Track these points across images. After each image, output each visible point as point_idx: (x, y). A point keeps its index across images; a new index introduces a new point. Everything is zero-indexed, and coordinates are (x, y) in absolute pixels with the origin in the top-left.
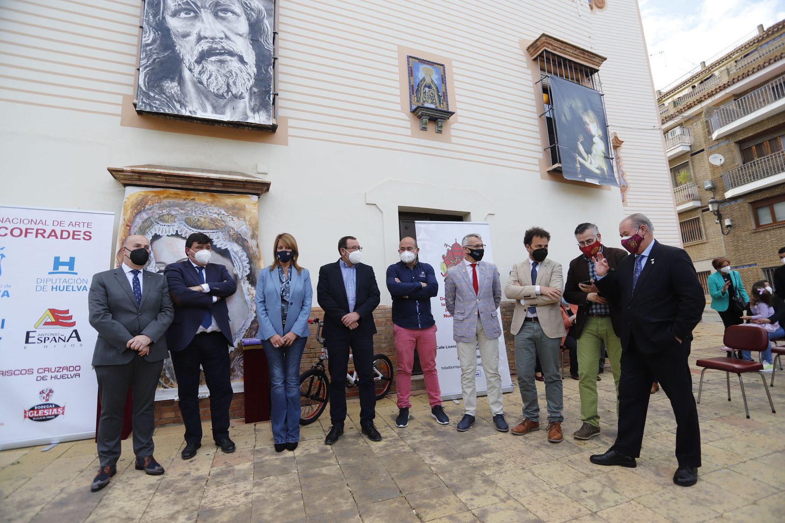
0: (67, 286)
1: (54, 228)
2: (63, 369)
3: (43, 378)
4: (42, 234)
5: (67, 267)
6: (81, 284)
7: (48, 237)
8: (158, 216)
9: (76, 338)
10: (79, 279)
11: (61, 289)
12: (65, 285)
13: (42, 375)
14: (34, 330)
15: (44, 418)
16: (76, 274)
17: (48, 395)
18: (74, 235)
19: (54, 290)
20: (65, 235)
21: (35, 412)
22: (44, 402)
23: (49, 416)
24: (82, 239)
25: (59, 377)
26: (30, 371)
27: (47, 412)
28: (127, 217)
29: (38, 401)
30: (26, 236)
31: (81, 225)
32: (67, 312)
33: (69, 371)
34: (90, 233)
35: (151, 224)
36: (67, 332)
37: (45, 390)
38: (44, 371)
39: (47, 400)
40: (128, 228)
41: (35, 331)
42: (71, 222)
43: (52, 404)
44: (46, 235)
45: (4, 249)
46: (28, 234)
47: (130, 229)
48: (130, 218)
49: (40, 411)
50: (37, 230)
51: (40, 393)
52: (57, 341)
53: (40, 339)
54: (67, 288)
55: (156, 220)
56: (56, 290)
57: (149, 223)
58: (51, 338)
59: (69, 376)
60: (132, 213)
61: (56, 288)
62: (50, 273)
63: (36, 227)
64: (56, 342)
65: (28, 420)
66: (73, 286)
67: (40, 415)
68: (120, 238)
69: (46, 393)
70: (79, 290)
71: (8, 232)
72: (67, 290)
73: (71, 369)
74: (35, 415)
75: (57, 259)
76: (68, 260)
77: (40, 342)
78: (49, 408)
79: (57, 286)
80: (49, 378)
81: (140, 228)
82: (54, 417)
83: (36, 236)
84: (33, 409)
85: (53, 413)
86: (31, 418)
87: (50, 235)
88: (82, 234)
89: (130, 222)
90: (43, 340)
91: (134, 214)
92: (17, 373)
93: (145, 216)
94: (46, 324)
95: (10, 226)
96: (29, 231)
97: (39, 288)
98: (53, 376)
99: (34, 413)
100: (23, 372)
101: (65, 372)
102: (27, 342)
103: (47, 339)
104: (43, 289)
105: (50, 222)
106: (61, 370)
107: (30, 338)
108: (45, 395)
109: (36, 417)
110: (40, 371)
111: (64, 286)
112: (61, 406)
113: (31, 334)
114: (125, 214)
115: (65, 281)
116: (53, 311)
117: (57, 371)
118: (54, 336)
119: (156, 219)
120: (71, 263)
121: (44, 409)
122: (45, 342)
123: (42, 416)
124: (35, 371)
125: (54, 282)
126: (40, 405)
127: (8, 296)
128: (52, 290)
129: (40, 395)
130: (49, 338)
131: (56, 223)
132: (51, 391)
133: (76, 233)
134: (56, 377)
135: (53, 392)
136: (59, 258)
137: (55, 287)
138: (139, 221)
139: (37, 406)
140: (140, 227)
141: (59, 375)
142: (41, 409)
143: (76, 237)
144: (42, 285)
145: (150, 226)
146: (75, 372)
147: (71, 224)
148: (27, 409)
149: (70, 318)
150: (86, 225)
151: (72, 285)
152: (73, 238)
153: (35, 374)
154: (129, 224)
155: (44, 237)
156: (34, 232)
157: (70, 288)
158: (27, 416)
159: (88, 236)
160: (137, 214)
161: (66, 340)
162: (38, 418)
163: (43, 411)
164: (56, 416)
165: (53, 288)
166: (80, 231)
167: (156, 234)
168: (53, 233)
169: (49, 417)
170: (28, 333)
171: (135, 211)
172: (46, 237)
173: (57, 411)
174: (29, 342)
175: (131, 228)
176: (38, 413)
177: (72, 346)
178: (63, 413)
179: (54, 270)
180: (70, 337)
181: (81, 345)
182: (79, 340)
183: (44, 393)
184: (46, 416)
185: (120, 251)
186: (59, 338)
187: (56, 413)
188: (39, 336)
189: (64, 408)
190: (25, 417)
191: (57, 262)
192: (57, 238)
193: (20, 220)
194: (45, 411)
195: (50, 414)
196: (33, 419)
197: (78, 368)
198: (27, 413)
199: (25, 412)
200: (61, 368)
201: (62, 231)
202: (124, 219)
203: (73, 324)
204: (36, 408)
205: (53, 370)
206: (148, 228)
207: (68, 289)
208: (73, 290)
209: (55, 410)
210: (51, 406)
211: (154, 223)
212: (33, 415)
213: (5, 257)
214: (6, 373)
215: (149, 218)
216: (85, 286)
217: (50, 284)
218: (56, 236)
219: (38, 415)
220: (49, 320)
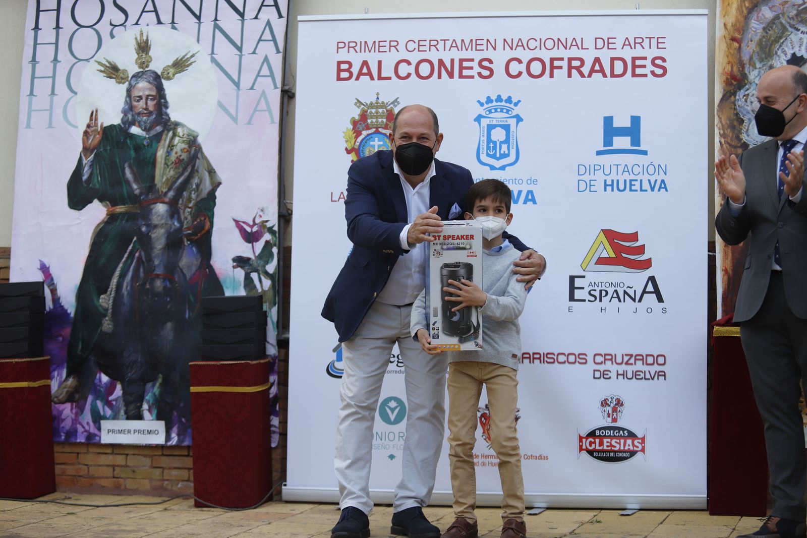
0: (631, 181)
1: (598, 54)
2: (636, 360)
3: (604, 375)
4: (578, 69)
5: (627, 140)
6: (656, 176)
7: (590, 76)
8: (795, 12)
9: (654, 295)
10: (651, 164)
11: (621, 187)
12: (628, 177)
13: (602, 368)
14: (582, 273)
15: (612, 455)
16: (645, 153)
17: (614, 410)
18: (634, 68)
19: (609, 188)
20: (619, 66)
21: (597, 441)
22: (608, 422)
23: (620, 451)
24: (650, 75)
25: (630, 376)
26: (581, 358)
27: (617, 445)
28: (731, 20)
29: (599, 420)
30: (552, 76)
31: (646, 43)
32: (634, 237)
33: (647, 364)
34: (664, 60)
35: (783, 33)
36: (636, 280)
37: (610, 400)
38: (605, 360)
39: (615, 420)
40: (736, 45)
41: (584, 277)
42: (627, 38)
43: (623, 429)
44: (586, 70)
45: (520, 104)
46: (555, 71)
47: (740, 47)
48: (737, 21)
49: (605, 441)
50: (570, 60)
51: (602, 405)
52: (622, 299)
53: (592, 292)
54: (631, 185)
55: (791, 22)
56: (613, 190)
57: (777, 29)
58: (611, 291)
59: (648, 376)
60: (739, 8)
61: (612, 185)
62: (599, 153)
63: (566, 54)
64: (620, 301)
65: (584, 453)
66: (641, 181)
67: (605, 448)
68: (721, 70)
69: (612, 405)
70: (653, 189)
71: (523, 67)
72: (631, 190)
73: (650, 360)
74: (598, 448)
75: (608, 121)
76: (628, 124)
77: (593, 299)
78: (620, 437)
79: (613, 181)
80: (613, 375)
81: (760, 43)
82: (628, 455)
83: (570, 75)
84: (592, 434)
85: (627, 448)
86: (591, 453)
87: (592, 71)
88: (648, 63)
89: (738, 30)
90: (597, 294)
91: (745, 12)
92: (562, 358)
93: (767, 13)
94: (601, 261)
95: (525, 56)
96: (556, 63)
97: (582, 186)
98: (621, 372)
99: (595, 442)
100: (572, 359)
101: (639, 366)
102: (572, 298)
103: (604, 293)
104: (589, 186)
105: (589, 43)
106: (632, 361)
107: (576, 291)
108: (609, 409)
109: (599, 451)
110: (599, 359)
111: (625, 181)
112: (640, 435)
113: (578, 283)
114: (725, 14)
115: (626, 169)
116: (610, 235)
117: (627, 363)
118: (616, 288)
119: (792, 18)
120: (634, 130)
121: (610, 436)
122: (601, 301)
123: (610, 451)
124: (590, 359)
125: (607, 171)
126: (605, 428)
127: (534, 201)
128: (605, 190)
129: (602, 408)
130: (607, 293)
131: (600, 44)
132: (619, 403)
133: (638, 62)
134: (624, 375)
135: (622, 405)
136: (612, 117)
137: (609, 182)
138: (756, 26)
139: (600, 429)
140: (760, 40)
141: (630, 369)
142: (605, 436)
143: (638, 71)
144: (587, 178)
145: (780, 38)
146: (655, 368)
147: (627, 43)
148: (584, 434)
149: (641, 250)
150: (654, 41)
151: (639, 178)
152: (634, 75)
153: (591, 366)
154: (737, 35)
155: (582, 75)
156: (565, 64)
157: (637, 186)
158: (584, 447)
159: (660, 68)
160: (750, 11)
161: (637, 299)
162: (602, 455)
163: (609, 440)
164: (633, 453)
165: (606, 185)
166: (645, 58)
167: (794, 55)
168: (597, 67)
169: (621, 455)
170: (572, 279)
171: (747, 5)
172: (586, 74)
173: (634, 445)
174: (576, 298)
175: (743, 45)
176: (601, 444)
177: (649, 310)
178: (643, 450)
179: (605, 146)
180: (644, 292)
181: (664, 311)
182: (660, 299)
183: (609, 406)
184: (615, 452)
185: (722, 100)
186: (625, 292)
187: (631, 448)
188: (591, 288)
189: (643, 439)
190: (581, 449)
191: (610, 130)
192: (605, 76)
193: (538, 41)
194: (613, 442)
195: (622, 448)
196: (595, 454)
197: (661, 360)
198: (584, 440)
199: (581, 438)
200: (631, 356)
201: (613, 60)
202: (725, 25)
203: (647, 264)
204: (597, 433)
205: (619, 360)
206: (776, 40)
207: (633, 188)
208: (641, 190)
209: (629, 441)
210: (621, 432)
211: (787, 30)
212: (593, 446)
213: (522, 120)
214: (546, 359)
215: (777, 17)
216: (663, 181)
217: (600, 177)
218: (602, 71)
219: (601, 448)
220: (605, 255)
